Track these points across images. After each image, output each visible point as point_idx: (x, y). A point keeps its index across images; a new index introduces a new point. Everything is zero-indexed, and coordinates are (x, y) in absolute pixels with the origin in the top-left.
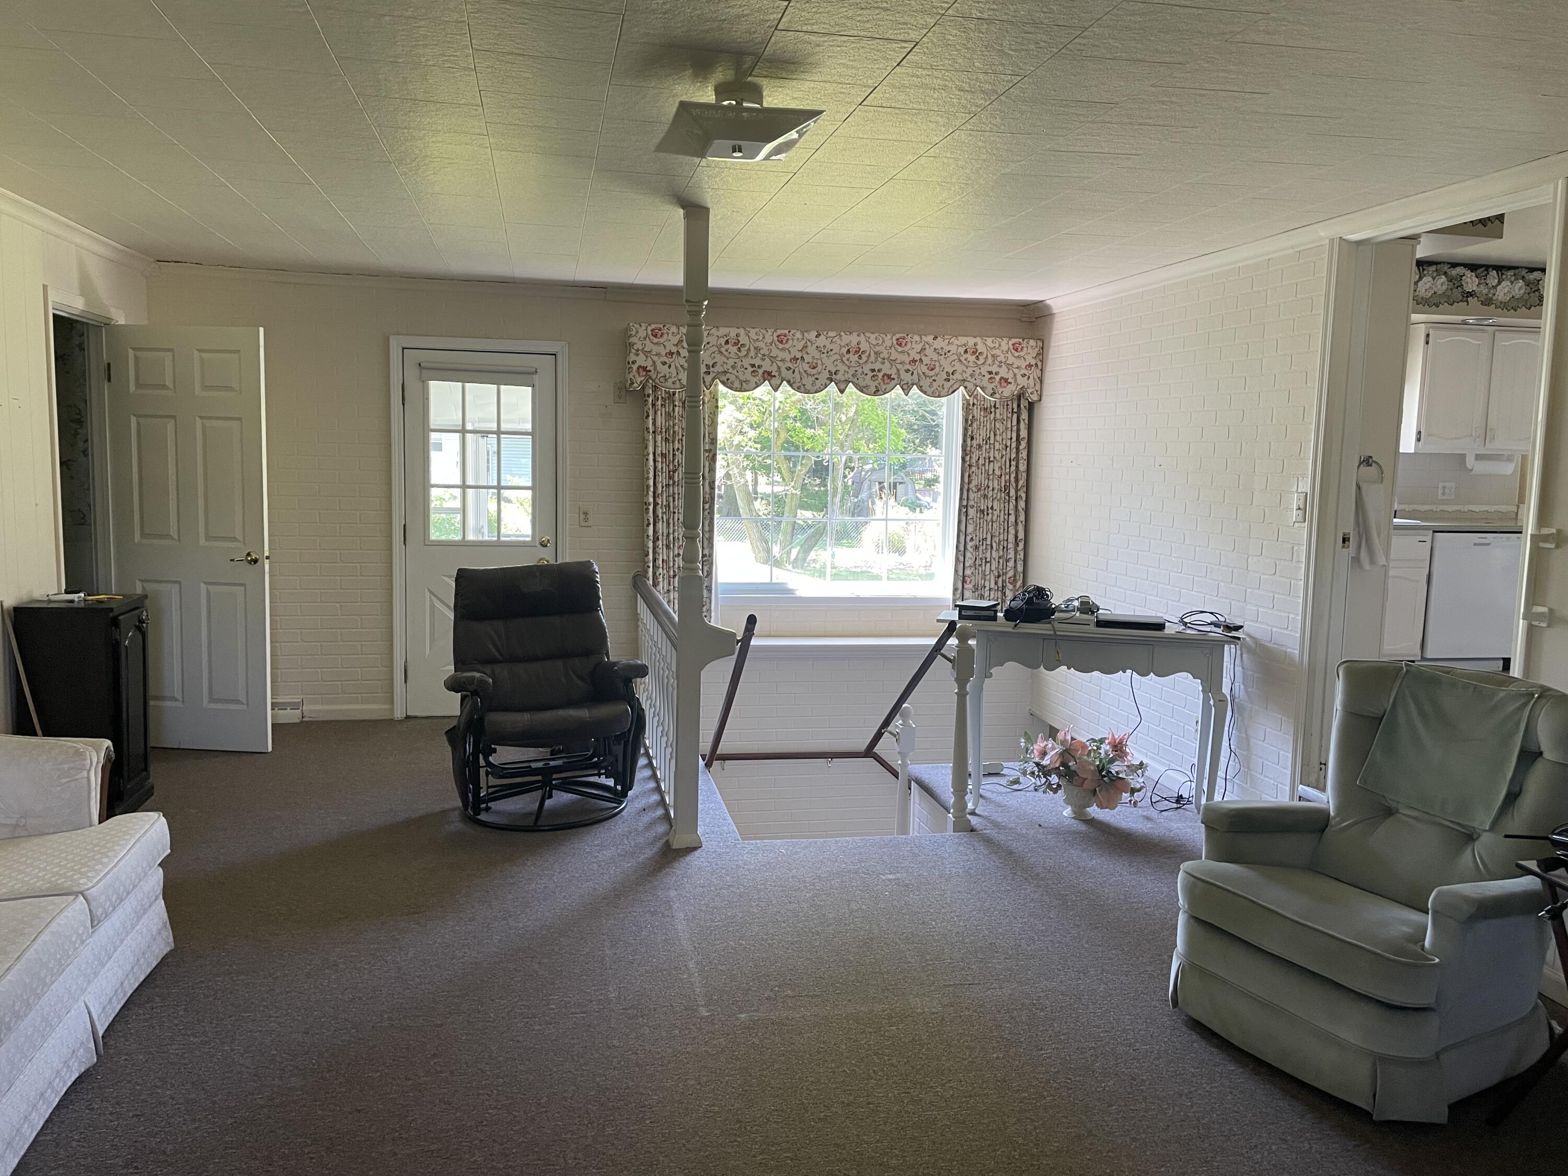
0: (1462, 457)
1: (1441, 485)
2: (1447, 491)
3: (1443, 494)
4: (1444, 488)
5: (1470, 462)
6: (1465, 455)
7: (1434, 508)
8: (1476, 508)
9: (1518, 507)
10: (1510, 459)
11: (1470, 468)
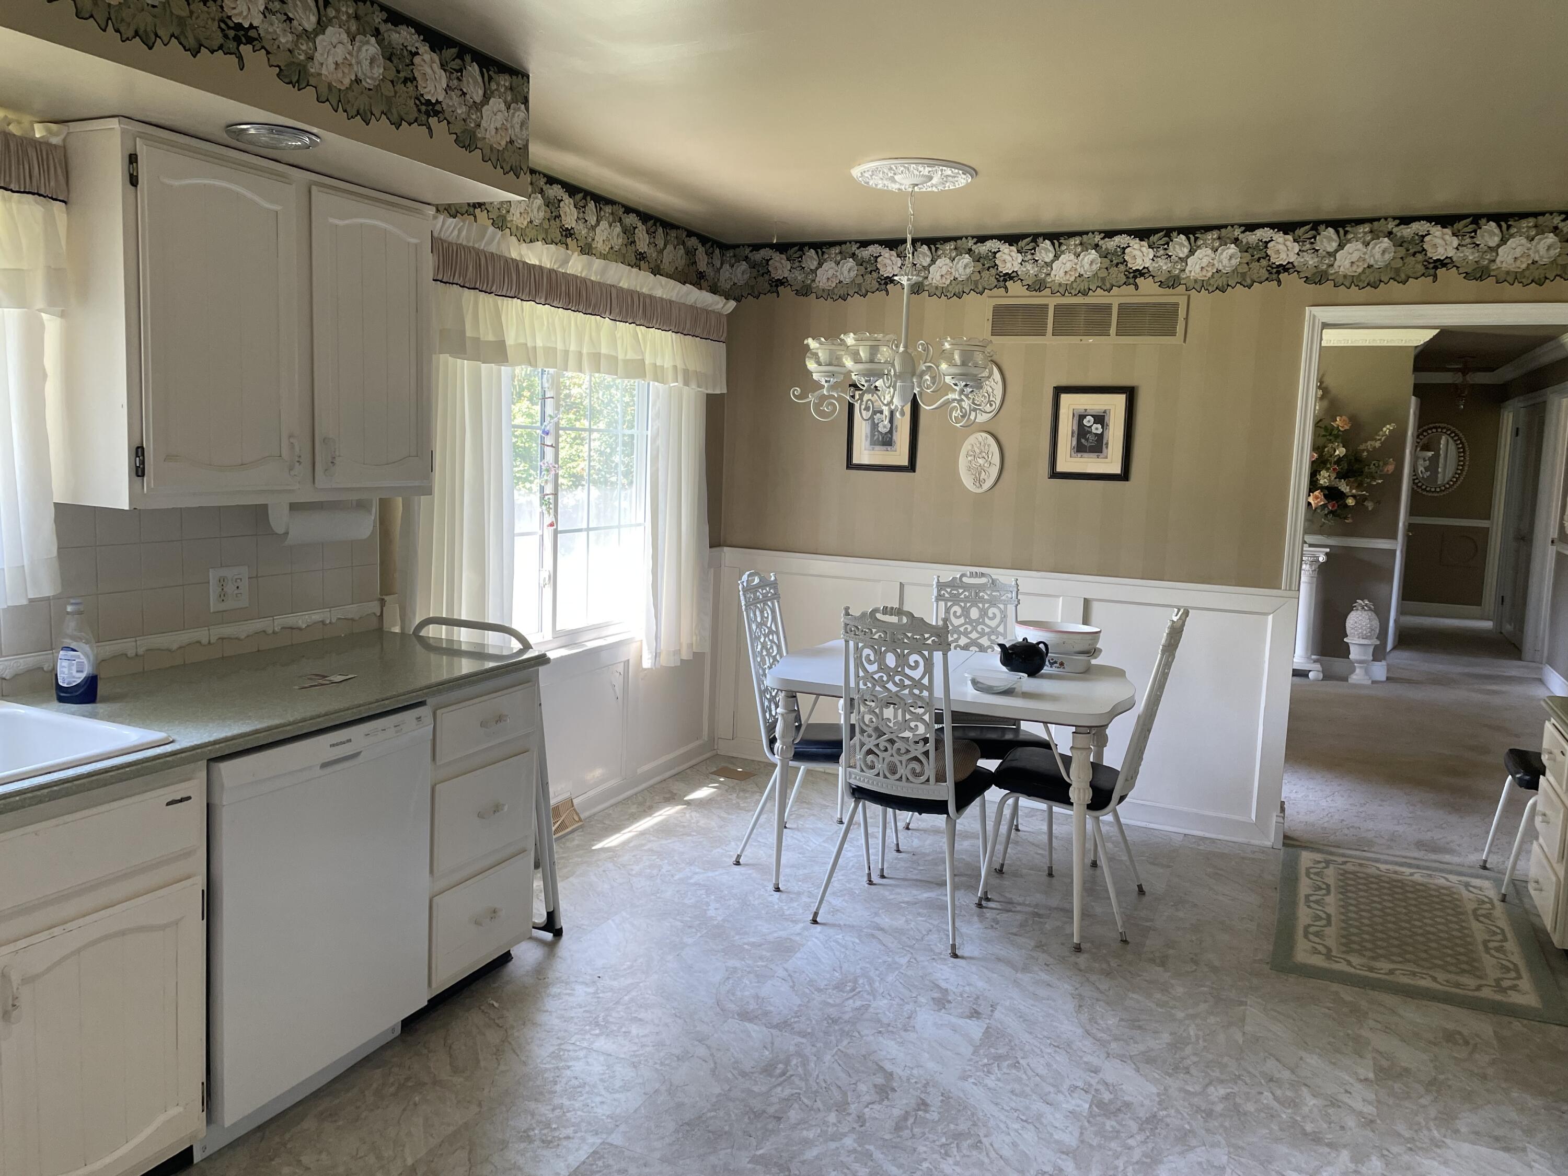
0: (259, 513)
1: (213, 576)
2: (230, 588)
3: (222, 597)
4: (222, 581)
5: (279, 519)
6: (264, 507)
7: (201, 635)
8: (302, 619)
9: (382, 602)
10: (361, 506)
11: (280, 530)
